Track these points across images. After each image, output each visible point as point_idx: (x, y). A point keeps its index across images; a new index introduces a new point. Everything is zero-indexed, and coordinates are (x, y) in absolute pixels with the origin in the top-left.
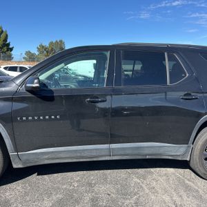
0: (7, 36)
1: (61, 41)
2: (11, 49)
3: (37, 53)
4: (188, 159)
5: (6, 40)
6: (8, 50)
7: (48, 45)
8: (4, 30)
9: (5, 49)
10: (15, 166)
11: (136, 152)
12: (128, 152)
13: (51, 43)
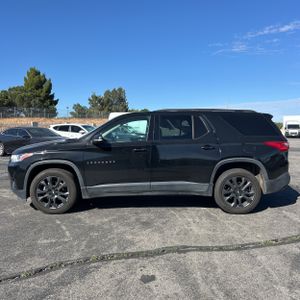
0: (51, 85)
1: (120, 89)
2: (56, 102)
3: (88, 106)
4: (210, 195)
5: (49, 90)
6: (51, 104)
7: (102, 95)
8: (48, 78)
9: (48, 102)
10: (84, 197)
11: (169, 188)
12: (165, 188)
13: (107, 93)
